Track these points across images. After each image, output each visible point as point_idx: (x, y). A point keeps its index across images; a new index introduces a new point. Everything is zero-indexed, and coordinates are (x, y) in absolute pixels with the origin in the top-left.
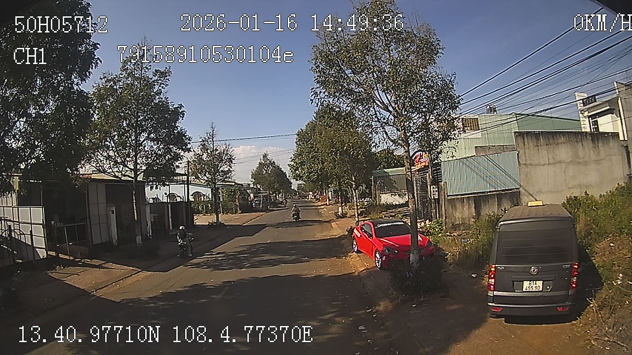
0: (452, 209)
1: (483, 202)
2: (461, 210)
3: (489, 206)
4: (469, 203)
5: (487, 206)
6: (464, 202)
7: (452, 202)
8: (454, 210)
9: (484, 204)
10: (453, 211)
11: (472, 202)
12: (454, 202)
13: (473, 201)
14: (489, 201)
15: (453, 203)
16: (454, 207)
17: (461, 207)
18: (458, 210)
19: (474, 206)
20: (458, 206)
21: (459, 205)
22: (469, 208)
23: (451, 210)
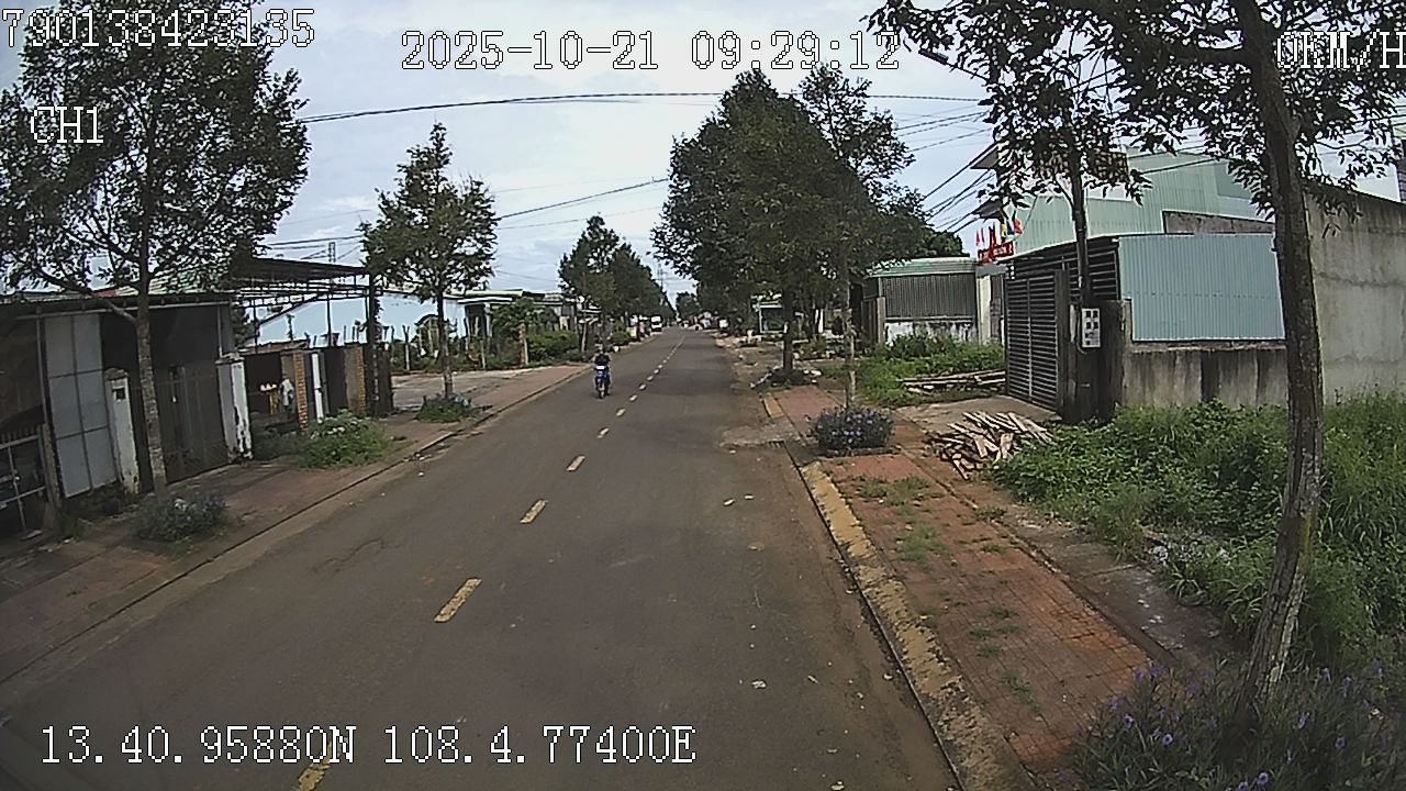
0: (1144, 386)
1: (1224, 370)
2: (1167, 388)
3: (1236, 385)
4: (1189, 369)
5: (1232, 383)
6: (1175, 365)
7: (1144, 361)
8: (1147, 389)
9: (1224, 380)
10: (1144, 393)
11: (1196, 369)
12: (1150, 365)
13: (1199, 367)
14: (1237, 369)
15: (1147, 367)
16: (1148, 379)
17: (1166, 380)
18: (1159, 389)
19: (1200, 379)
20: (1159, 375)
21: (1161, 374)
22: (1188, 386)
23: (1140, 388)
